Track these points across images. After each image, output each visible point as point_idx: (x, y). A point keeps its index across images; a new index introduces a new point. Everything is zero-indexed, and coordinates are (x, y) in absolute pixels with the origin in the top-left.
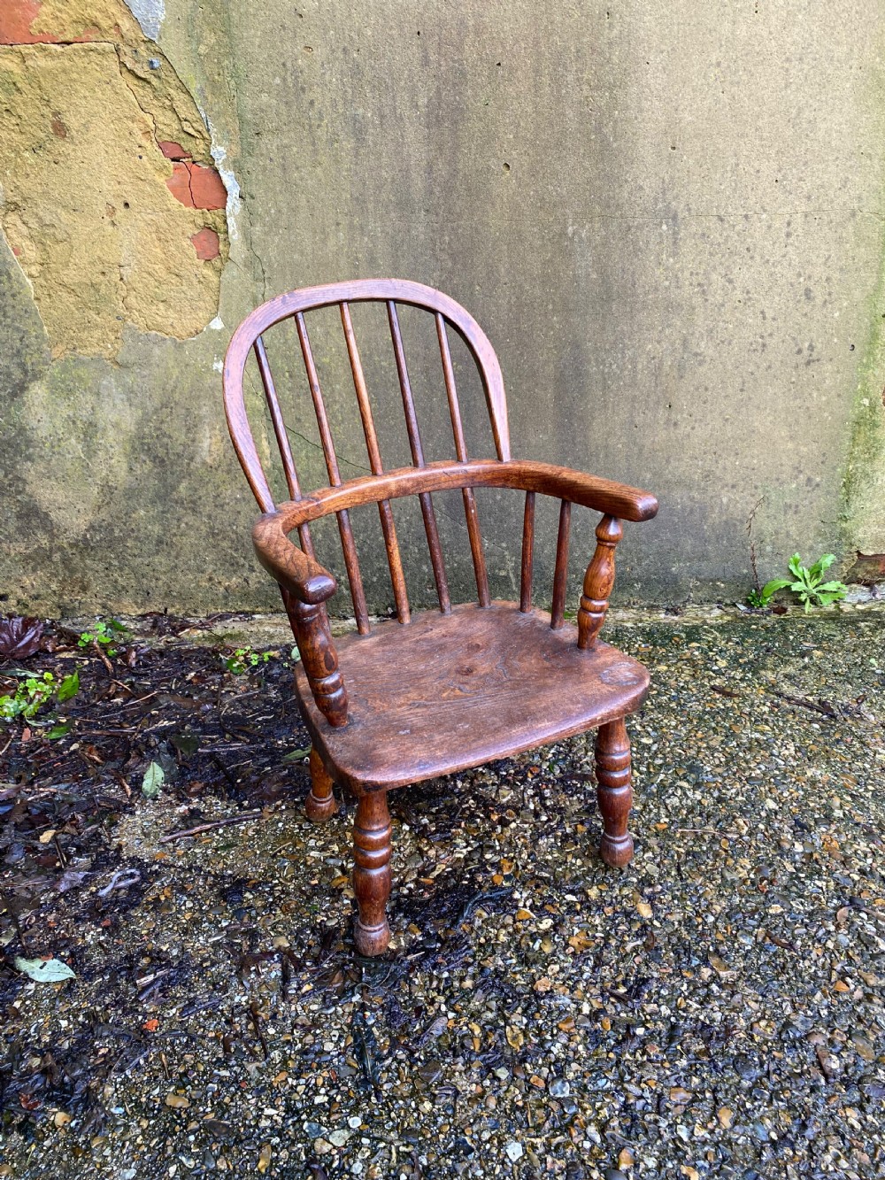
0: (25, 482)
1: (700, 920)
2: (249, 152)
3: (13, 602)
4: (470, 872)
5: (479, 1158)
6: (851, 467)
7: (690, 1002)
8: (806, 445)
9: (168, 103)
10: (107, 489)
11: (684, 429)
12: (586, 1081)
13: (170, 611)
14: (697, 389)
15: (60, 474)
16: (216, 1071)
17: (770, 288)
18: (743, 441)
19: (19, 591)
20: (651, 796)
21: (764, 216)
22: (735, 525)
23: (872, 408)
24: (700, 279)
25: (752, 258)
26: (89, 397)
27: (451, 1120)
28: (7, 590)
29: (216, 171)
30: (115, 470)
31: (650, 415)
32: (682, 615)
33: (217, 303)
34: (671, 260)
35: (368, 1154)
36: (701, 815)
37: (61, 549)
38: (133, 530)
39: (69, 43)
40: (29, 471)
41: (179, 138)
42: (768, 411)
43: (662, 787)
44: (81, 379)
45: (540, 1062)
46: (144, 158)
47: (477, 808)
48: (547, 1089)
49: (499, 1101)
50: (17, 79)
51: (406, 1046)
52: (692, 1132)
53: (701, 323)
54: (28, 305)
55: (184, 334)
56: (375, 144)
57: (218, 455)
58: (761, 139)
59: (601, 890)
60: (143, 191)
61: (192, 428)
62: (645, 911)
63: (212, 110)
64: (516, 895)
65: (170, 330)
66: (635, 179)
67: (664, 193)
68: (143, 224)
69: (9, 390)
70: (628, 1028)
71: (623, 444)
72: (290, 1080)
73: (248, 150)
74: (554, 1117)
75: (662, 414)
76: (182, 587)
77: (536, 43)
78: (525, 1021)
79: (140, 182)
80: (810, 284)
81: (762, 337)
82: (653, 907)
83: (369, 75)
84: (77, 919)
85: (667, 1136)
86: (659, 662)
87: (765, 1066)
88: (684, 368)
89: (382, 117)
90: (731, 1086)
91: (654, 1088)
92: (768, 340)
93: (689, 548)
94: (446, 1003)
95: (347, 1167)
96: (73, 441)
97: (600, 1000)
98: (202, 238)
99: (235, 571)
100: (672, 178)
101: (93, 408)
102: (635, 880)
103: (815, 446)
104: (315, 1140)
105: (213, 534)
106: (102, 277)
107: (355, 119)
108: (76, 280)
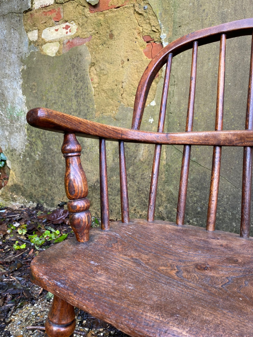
2: (175, 34)
9: (148, 21)
13: (118, 220)
15: (91, 159)
29: (162, 43)
33: (154, 95)
38: (110, 184)
39: (118, 7)
41: (150, 34)
46: (137, 42)
50: (102, 21)
54: (91, 98)
57: (145, 157)
60: (134, 54)
61: (138, 145)
63: (163, 20)
68: (132, 66)
79: (134, 51)
89: (235, 10)
105: (139, 191)
106: (116, 87)
107: (222, 14)
108: (107, 88)
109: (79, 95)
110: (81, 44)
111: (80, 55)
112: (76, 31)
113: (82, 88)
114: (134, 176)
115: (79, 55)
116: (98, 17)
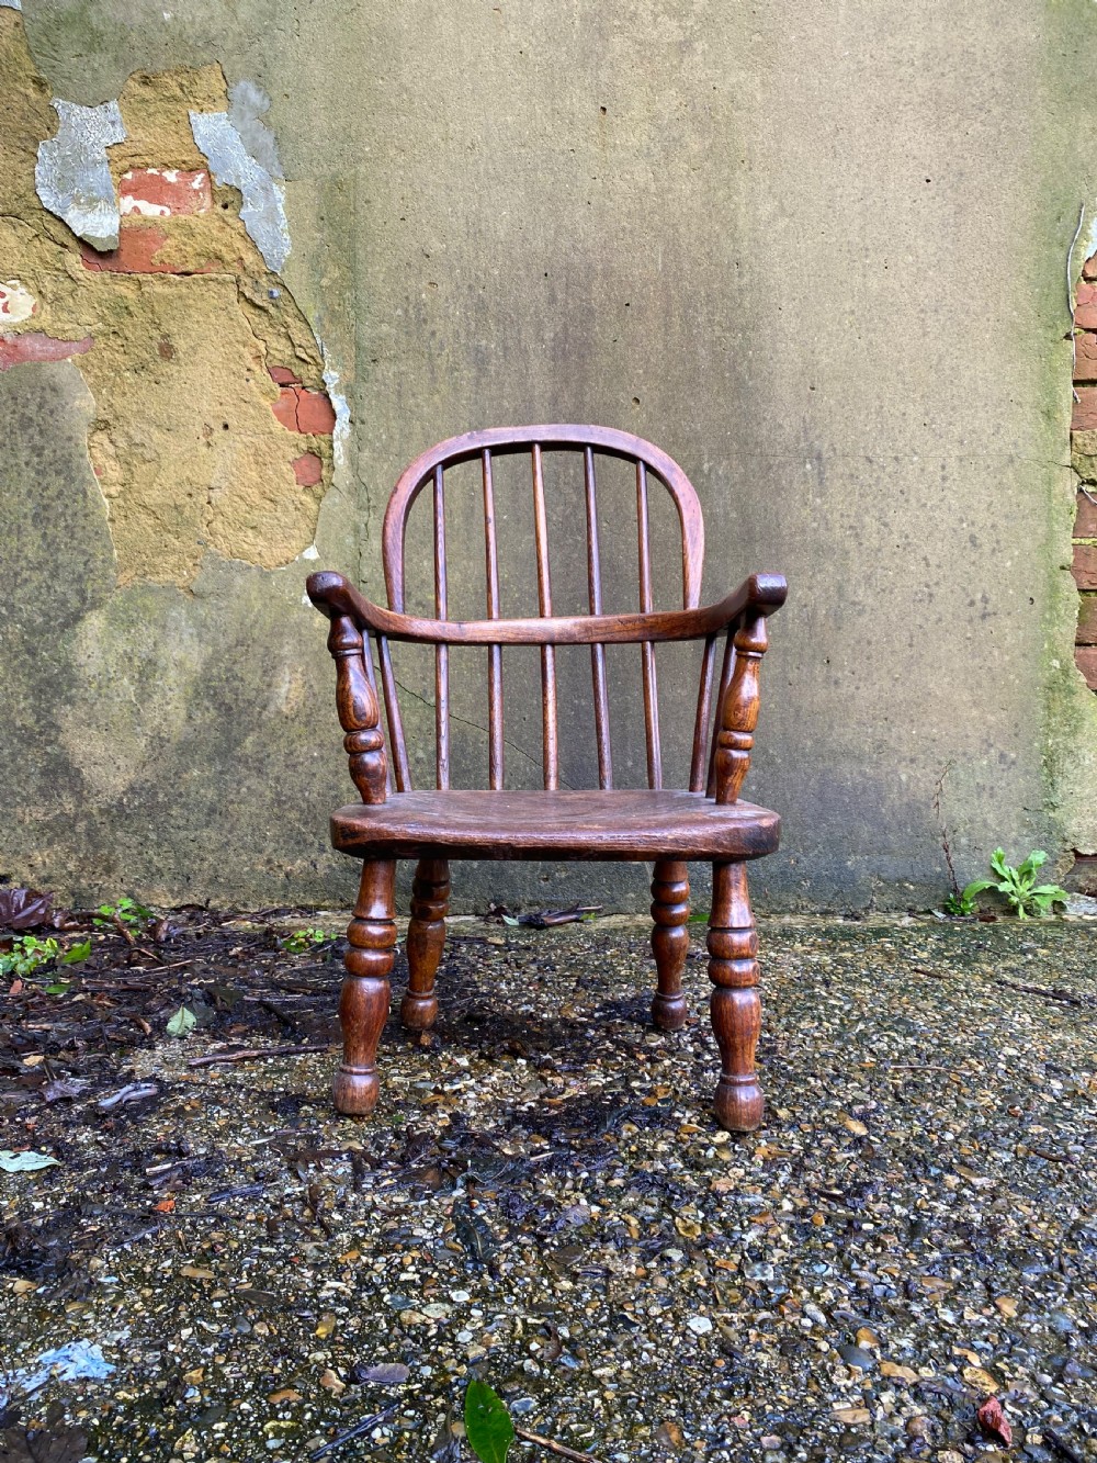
0: (59, 729)
1: (934, 1137)
2: (363, 378)
3: (15, 884)
4: (612, 1094)
5: (647, 1331)
6: (1050, 741)
7: (934, 1204)
8: (993, 713)
9: (283, 330)
10: (158, 741)
11: (846, 689)
12: (796, 1266)
13: (212, 903)
14: (858, 642)
15: (102, 722)
16: (256, 1247)
17: (931, 534)
18: (918, 705)
19: (26, 871)
20: (849, 1041)
21: (915, 459)
22: (919, 809)
23: (1065, 671)
24: (852, 521)
25: (907, 501)
26: (152, 629)
27: (602, 1297)
28: (11, 869)
29: (327, 396)
30: (170, 718)
31: (805, 670)
32: (866, 921)
33: (314, 531)
34: (818, 500)
35: (480, 1324)
36: (919, 1056)
37: (88, 816)
38: (181, 795)
39: (188, 274)
40: (67, 716)
41: (289, 364)
42: (944, 670)
43: (863, 1036)
44: (146, 608)
45: (728, 1250)
46: (252, 381)
47: (618, 1048)
48: (741, 1272)
49: (671, 1281)
50: (130, 302)
51: (532, 1233)
52: (962, 1316)
53: (857, 568)
54: (100, 526)
55: (273, 563)
56: (498, 374)
57: (297, 703)
58: (904, 383)
59: (793, 1112)
60: (245, 413)
61: (270, 669)
62: (858, 1129)
63: (328, 337)
64: (677, 1114)
65: (257, 559)
66: (774, 418)
67: (805, 432)
68: (240, 446)
69: (61, 620)
70: (850, 1222)
71: (776, 702)
72: (364, 1259)
73: (362, 376)
74: (754, 1295)
75: (819, 670)
76: (233, 871)
77: (666, 287)
78: (701, 1215)
79: (243, 404)
80: (975, 530)
81: (927, 586)
82: (867, 1125)
83: (493, 309)
84: (66, 1124)
85: (923, 1319)
86: (842, 950)
87: (1055, 1260)
88: (841, 617)
89: (506, 349)
90: (1008, 1279)
91: (897, 1275)
92: (934, 590)
93: (865, 836)
94: (587, 1199)
95: (449, 1336)
96: (126, 681)
97: (806, 1200)
98: (304, 463)
99: (301, 851)
100: (813, 418)
101: (155, 644)
102: (839, 1104)
103: (1004, 714)
104: (400, 1312)
105: (280, 803)
106: (188, 499)
107: (477, 350)
108: (159, 501)
109: (51, 514)
110: (54, 359)
111: (54, 390)
112: (30, 312)
113: (60, 493)
114: (261, 761)
115: (48, 391)
116: (116, 287)
